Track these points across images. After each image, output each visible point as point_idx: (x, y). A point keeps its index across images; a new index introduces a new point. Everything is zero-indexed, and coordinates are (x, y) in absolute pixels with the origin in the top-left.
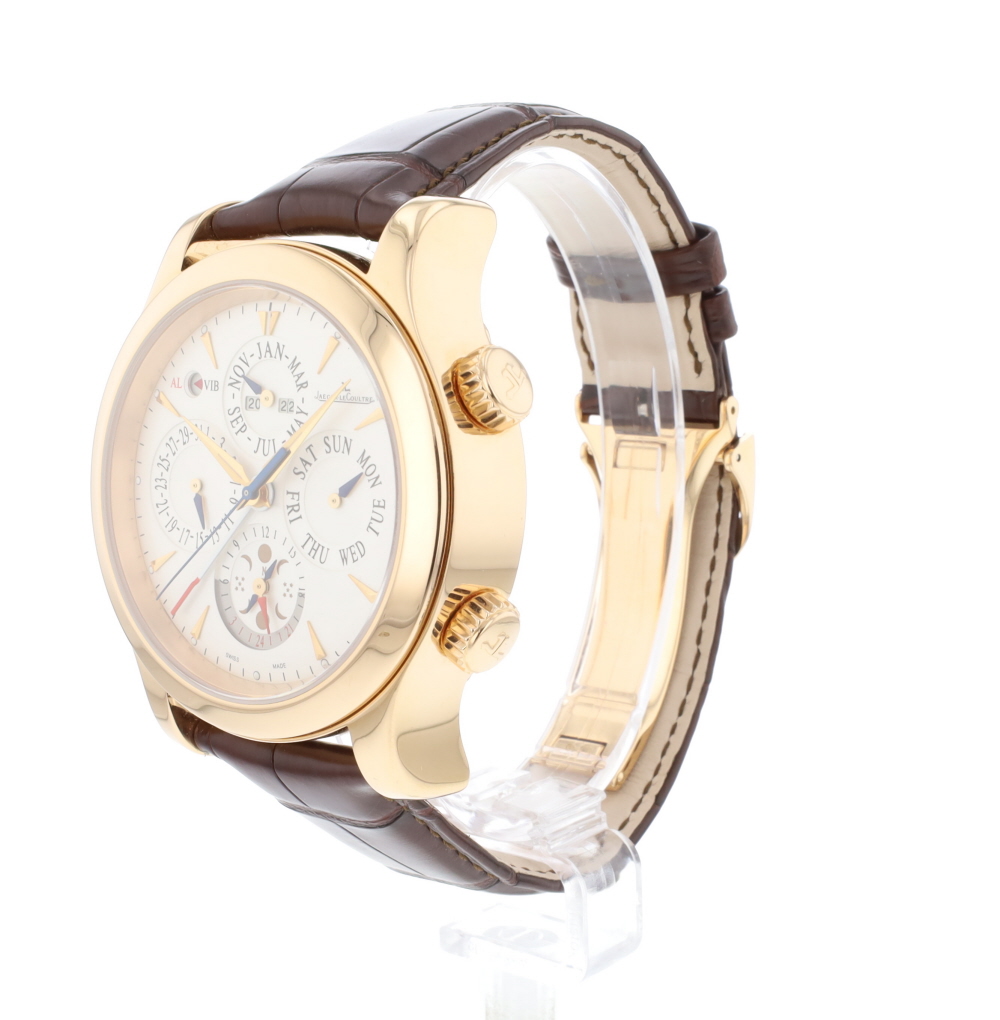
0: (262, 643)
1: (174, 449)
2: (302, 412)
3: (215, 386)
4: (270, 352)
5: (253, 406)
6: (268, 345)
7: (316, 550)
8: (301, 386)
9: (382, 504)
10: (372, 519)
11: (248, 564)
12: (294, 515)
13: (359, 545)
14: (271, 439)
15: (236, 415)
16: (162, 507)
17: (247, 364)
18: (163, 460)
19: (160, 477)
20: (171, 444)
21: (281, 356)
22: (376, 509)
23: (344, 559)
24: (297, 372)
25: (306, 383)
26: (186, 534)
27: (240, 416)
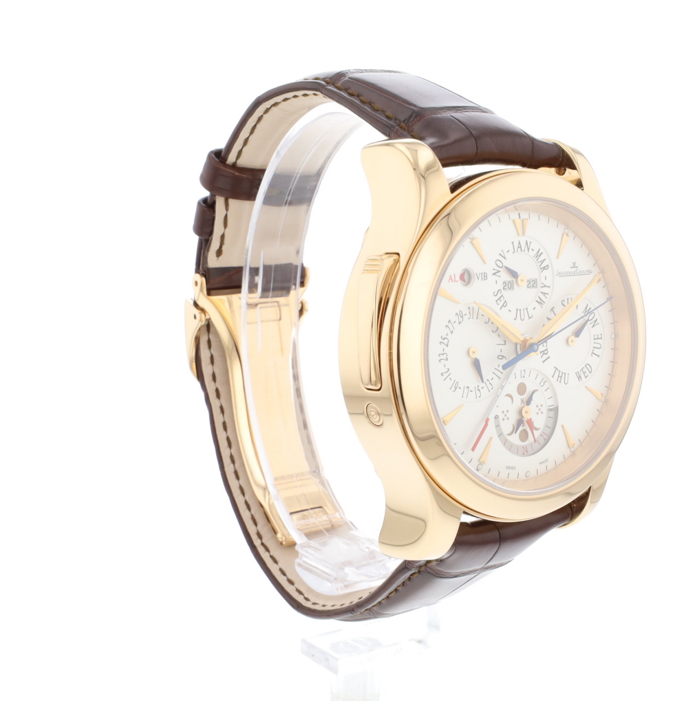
0: (527, 451)
1: (452, 329)
2: (545, 286)
3: (485, 276)
4: (520, 247)
5: (506, 287)
6: (519, 243)
7: (561, 376)
8: (544, 268)
9: (600, 337)
10: (594, 347)
11: (510, 399)
12: (545, 357)
13: (588, 366)
14: (525, 308)
15: (499, 295)
16: (445, 375)
17: (505, 258)
18: (444, 339)
19: (443, 353)
20: (450, 325)
21: (528, 249)
22: (596, 341)
23: (579, 378)
24: (541, 258)
25: (548, 266)
26: (466, 390)
27: (502, 296)
